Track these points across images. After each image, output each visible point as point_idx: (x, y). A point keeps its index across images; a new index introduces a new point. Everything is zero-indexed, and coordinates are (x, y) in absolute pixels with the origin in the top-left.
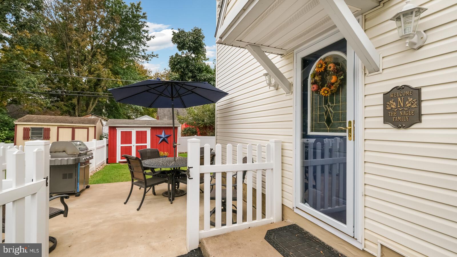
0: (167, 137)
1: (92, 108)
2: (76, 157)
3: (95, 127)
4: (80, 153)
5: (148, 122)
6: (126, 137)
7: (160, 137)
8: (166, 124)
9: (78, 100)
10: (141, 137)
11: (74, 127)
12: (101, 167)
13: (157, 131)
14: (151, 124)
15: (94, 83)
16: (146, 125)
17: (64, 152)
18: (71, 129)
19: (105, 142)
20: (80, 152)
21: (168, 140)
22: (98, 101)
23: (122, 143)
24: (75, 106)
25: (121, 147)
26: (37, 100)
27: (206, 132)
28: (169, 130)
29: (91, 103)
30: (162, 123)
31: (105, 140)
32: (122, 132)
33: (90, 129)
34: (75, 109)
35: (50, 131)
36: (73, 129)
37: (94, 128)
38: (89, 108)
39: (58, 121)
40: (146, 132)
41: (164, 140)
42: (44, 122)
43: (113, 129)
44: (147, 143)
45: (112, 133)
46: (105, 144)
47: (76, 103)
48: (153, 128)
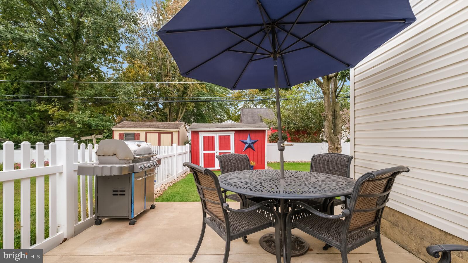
0: (253, 143)
1: (181, 116)
2: (129, 163)
3: (178, 131)
4: (135, 158)
5: (232, 126)
6: (209, 143)
7: (246, 143)
8: (251, 127)
9: (169, 109)
10: (224, 143)
11: (160, 132)
12: (183, 176)
13: (242, 135)
14: (235, 127)
15: (182, 92)
16: (229, 129)
17: (115, 156)
18: (157, 134)
19: (187, 148)
20: (135, 156)
21: (254, 146)
22: (186, 109)
23: (204, 150)
24: (167, 115)
25: (204, 154)
26: (135, 109)
27: (299, 137)
28: (255, 135)
29: (180, 111)
30: (247, 126)
31: (188, 145)
32: (204, 137)
33: (174, 133)
34: (167, 117)
35: (140, 137)
36: (159, 133)
37: (177, 133)
38: (178, 117)
39: (147, 126)
40: (229, 137)
41: (249, 146)
42: (134, 128)
43: (195, 133)
44: (230, 150)
45: (195, 138)
46: (188, 150)
47: (168, 112)
48: (237, 132)
